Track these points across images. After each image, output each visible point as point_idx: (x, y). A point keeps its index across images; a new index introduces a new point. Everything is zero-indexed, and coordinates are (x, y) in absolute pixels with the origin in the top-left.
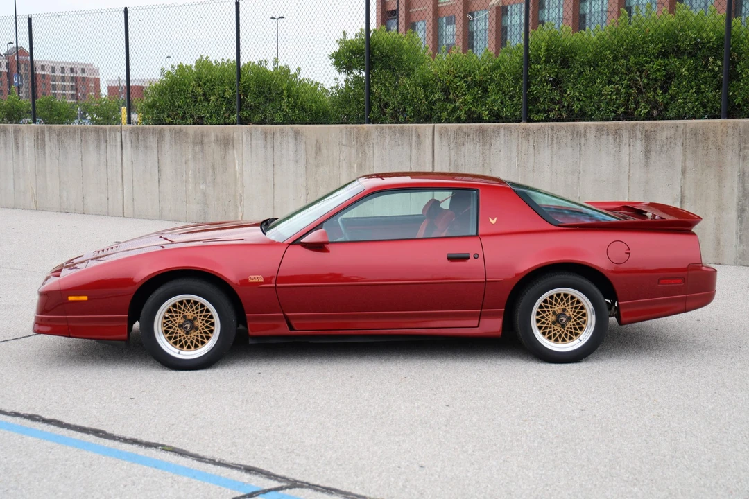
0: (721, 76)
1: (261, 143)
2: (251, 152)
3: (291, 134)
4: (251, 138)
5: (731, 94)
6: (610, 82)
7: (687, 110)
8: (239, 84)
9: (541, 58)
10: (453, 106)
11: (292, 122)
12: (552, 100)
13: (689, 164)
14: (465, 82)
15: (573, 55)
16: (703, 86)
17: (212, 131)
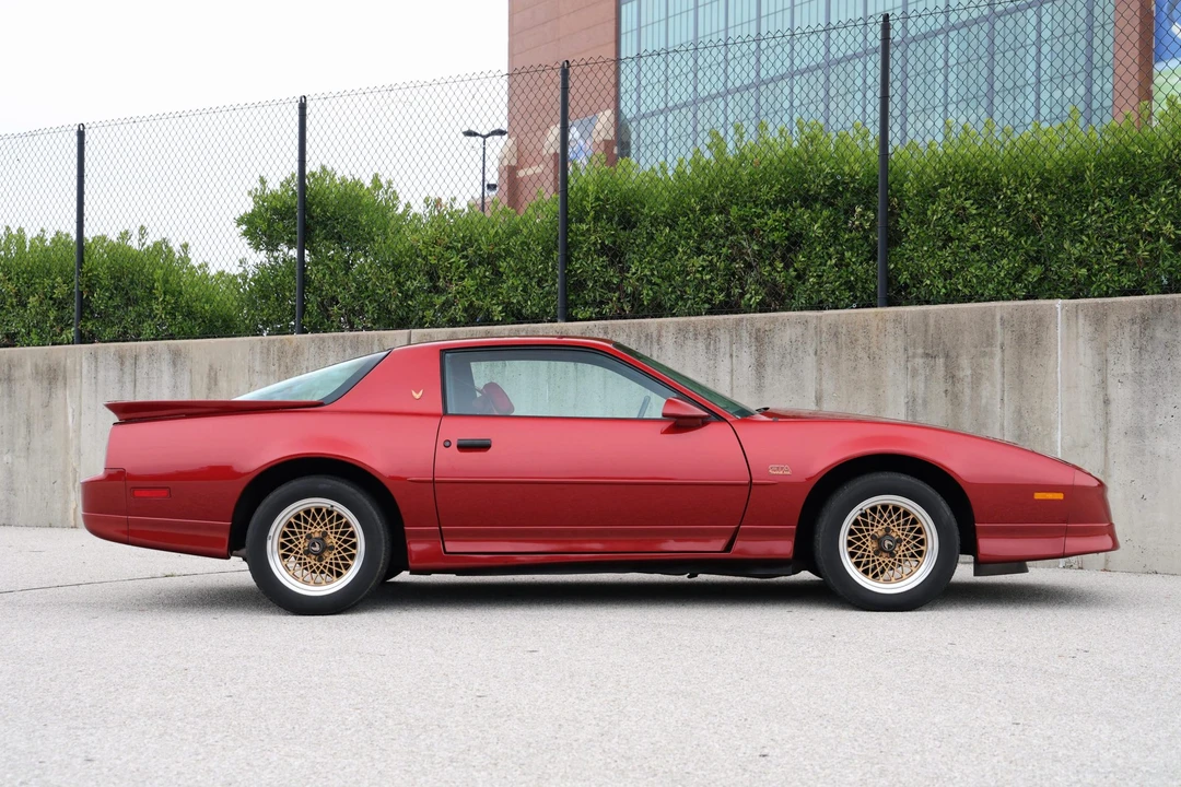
0: (876, 237)
1: (113, 374)
2: (96, 391)
3: (167, 357)
4: (96, 367)
5: (892, 266)
6: (699, 252)
7: (824, 296)
8: (79, 273)
9: (588, 213)
10: (444, 298)
11: (172, 337)
12: (607, 285)
13: (828, 386)
14: (464, 257)
15: (638, 206)
16: (848, 254)
17: (29, 356)
